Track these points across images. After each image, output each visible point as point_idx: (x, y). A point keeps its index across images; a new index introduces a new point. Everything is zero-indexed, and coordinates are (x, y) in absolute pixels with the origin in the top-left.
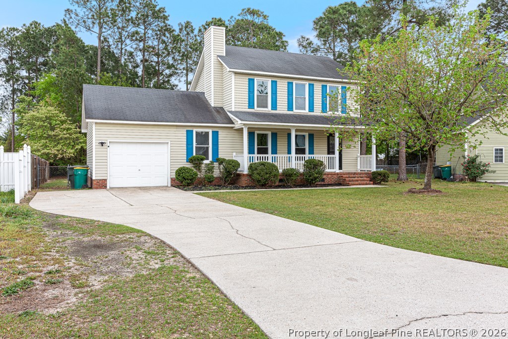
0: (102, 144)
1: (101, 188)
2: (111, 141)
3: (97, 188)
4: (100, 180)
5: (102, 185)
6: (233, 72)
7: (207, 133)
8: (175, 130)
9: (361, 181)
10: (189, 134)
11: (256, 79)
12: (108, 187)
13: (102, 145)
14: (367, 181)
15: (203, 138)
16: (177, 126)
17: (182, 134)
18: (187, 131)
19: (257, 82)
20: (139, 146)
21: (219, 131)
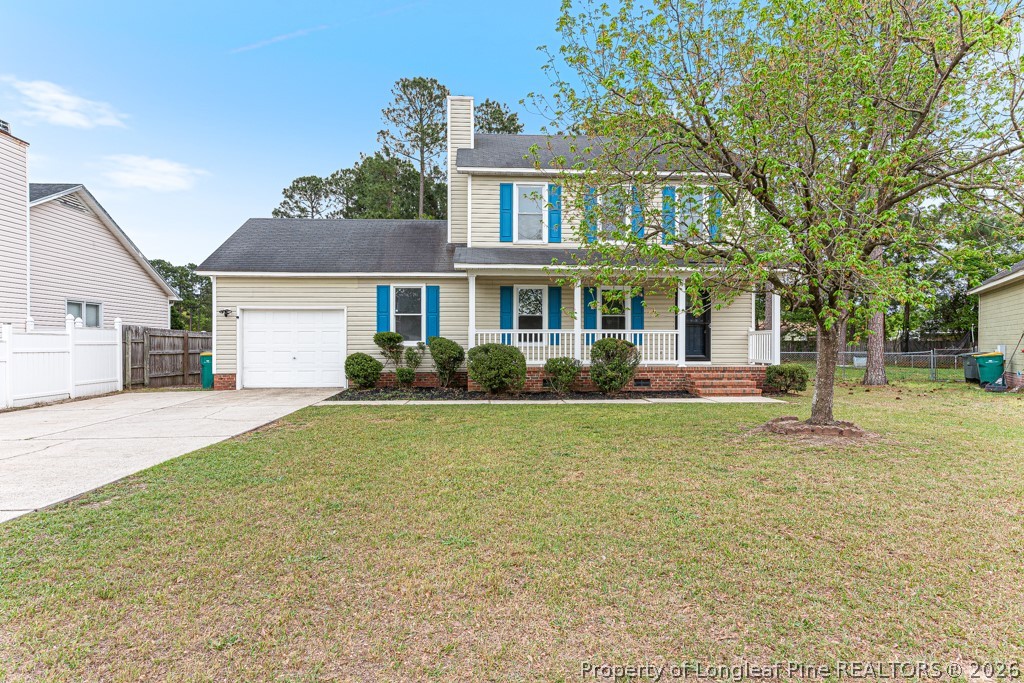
0: (226, 313)
1: (226, 388)
2: (243, 307)
3: (219, 389)
4: (225, 375)
5: (228, 383)
6: (468, 173)
7: (418, 291)
8: (356, 286)
9: (734, 386)
10: (383, 292)
11: (516, 184)
12: (238, 387)
13: (226, 316)
14: (751, 386)
15: (409, 300)
16: (359, 278)
17: (370, 293)
18: (378, 287)
19: (520, 189)
20: (294, 316)
21: (441, 286)
